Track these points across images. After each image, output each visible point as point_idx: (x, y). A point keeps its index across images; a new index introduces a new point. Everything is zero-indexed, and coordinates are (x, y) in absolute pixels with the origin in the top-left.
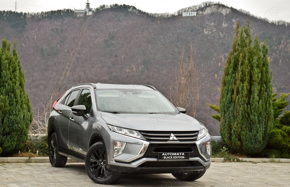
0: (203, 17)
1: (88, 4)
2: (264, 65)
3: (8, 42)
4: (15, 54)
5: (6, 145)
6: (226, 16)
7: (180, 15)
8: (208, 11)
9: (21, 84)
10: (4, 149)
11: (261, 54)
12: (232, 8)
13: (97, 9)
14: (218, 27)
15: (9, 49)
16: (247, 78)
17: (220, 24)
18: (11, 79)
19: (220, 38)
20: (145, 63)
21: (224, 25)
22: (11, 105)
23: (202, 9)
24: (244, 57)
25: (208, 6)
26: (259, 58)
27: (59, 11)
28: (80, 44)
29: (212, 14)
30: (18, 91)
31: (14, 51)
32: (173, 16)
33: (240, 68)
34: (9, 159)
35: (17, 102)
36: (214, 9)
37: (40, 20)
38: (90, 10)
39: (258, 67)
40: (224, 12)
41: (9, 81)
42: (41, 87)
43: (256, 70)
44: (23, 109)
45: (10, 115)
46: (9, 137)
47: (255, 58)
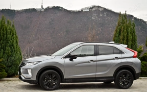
0: (92, 12)
1: (42, 6)
2: (133, 32)
3: (10, 21)
4: (13, 27)
5: (9, 72)
6: (102, 11)
7: (82, 11)
8: (94, 9)
9: (16, 42)
10: (8, 74)
11: (132, 27)
12: (104, 8)
13: (46, 8)
14: (98, 16)
15: (10, 25)
16: (126, 38)
17: (99, 15)
18: (12, 39)
19: (99, 21)
20: (67, 31)
21: (101, 15)
22: (12, 52)
23: (91, 8)
24: (124, 29)
25: (94, 7)
26: (131, 29)
27: (30, 9)
28: (38, 23)
29: (96, 10)
30: (15, 45)
31: (13, 25)
32: (79, 11)
33: (122, 34)
34: (11, 78)
35: (14, 50)
36: (96, 8)
37: (21, 13)
38: (43, 9)
39: (130, 33)
40: (101, 9)
41: (11, 40)
42: (22, 42)
43: (130, 35)
44: (18, 54)
45: (11, 57)
46: (11, 68)
47: (129, 29)
